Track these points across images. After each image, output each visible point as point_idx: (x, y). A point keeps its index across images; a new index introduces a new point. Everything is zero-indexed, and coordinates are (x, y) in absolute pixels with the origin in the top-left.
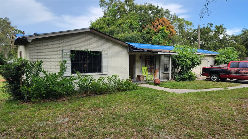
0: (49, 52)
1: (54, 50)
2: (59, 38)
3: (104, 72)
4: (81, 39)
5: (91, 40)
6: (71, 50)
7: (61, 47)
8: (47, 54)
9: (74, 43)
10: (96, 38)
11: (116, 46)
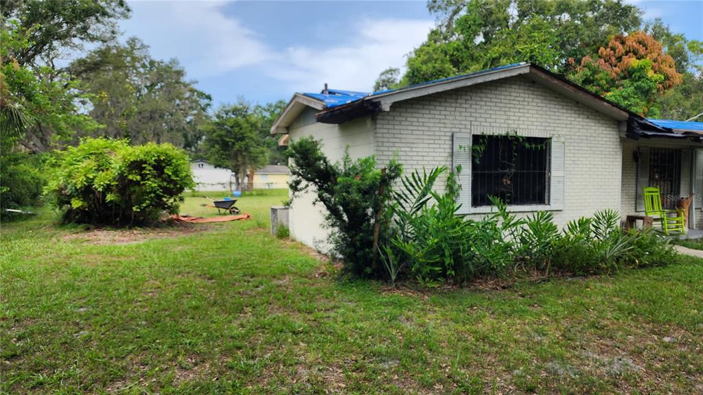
0: (421, 141)
1: (432, 133)
2: (446, 99)
3: (553, 206)
4: (499, 99)
5: (524, 101)
6: (474, 136)
7: (450, 126)
8: (415, 145)
9: (481, 111)
10: (536, 97)
11: (588, 118)
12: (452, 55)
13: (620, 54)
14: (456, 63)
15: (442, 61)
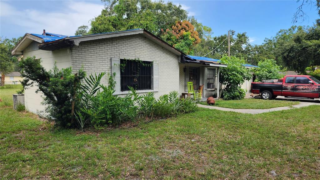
0: (96, 61)
1: (101, 58)
2: (107, 42)
3: (155, 90)
4: (131, 44)
5: (142, 45)
6: (121, 60)
7: (110, 54)
8: (93, 63)
9: (123, 49)
10: (146, 44)
11: (167, 54)
12: (113, 22)
13: (180, 29)
14: (115, 26)
15: (108, 24)
